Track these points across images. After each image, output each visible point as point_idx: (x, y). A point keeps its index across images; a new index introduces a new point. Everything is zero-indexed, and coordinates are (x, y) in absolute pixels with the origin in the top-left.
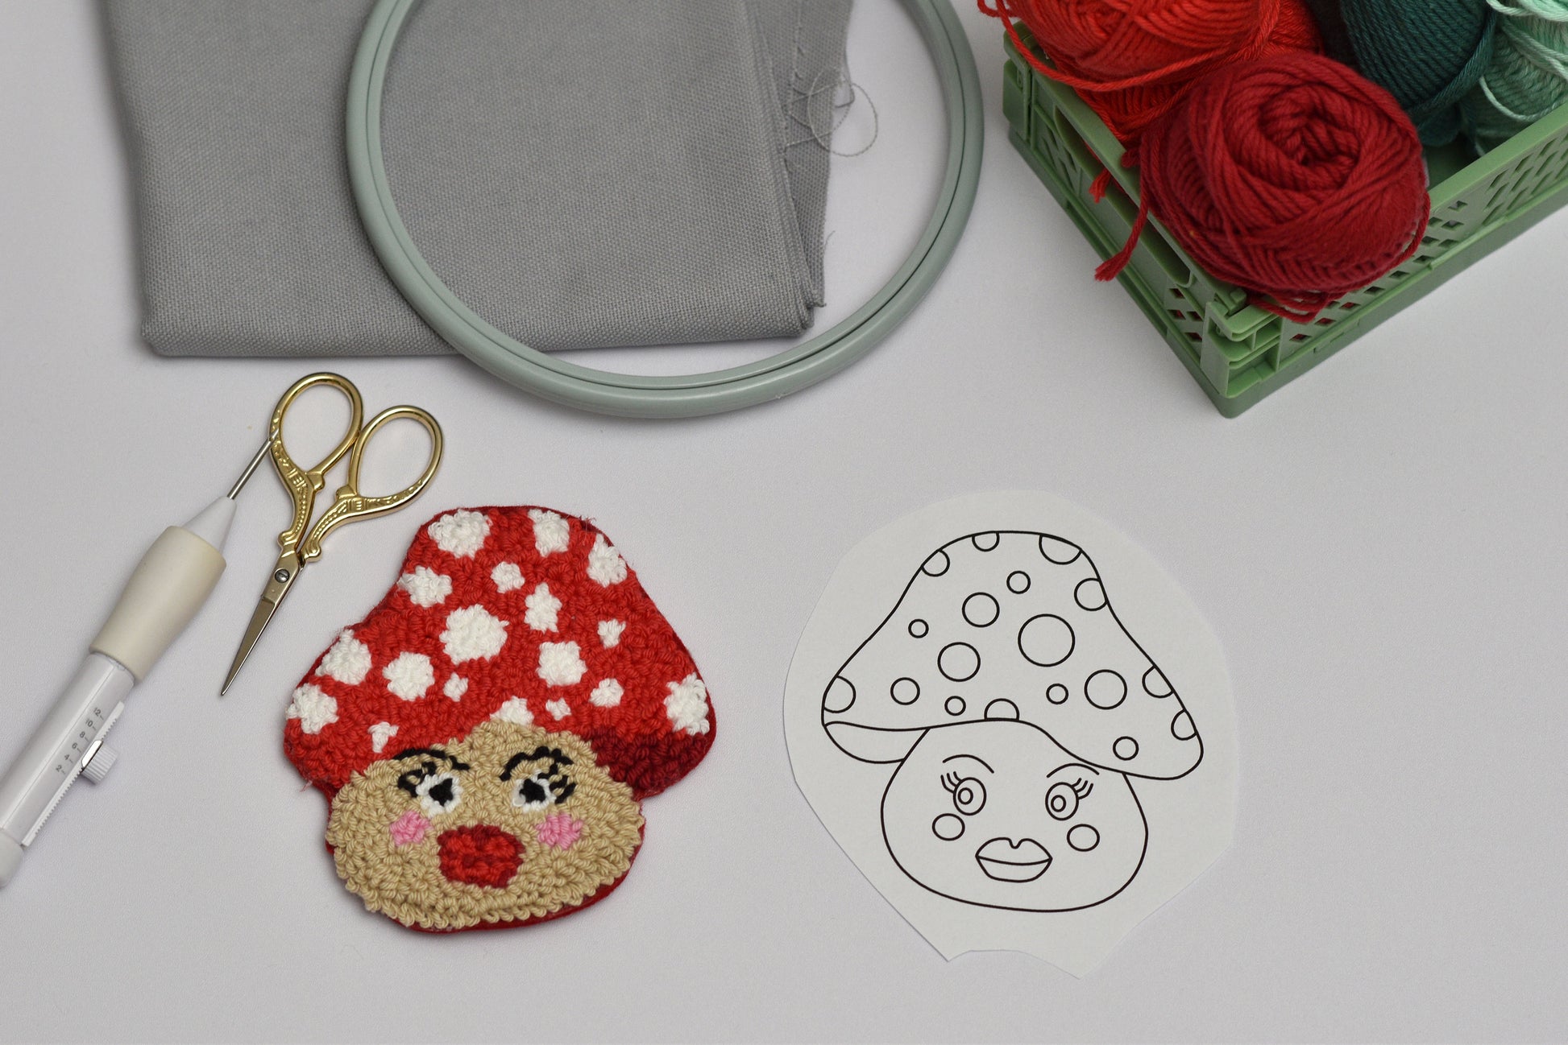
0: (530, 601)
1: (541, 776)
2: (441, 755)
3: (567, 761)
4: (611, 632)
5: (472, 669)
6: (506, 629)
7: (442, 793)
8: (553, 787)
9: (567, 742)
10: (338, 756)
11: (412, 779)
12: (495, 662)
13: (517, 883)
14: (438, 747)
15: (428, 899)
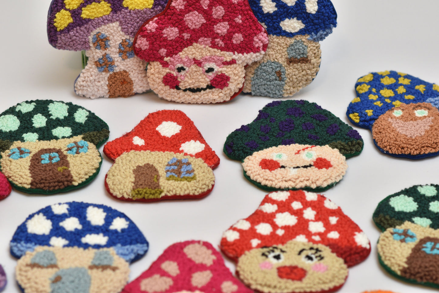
0: (305, 211)
1: (312, 254)
2: (276, 248)
3: (320, 251)
4: (333, 220)
5: (285, 228)
6: (297, 219)
7: (277, 257)
8: (316, 257)
9: (320, 246)
10: (240, 247)
11: (267, 253)
12: (293, 226)
13: (306, 280)
14: (275, 246)
15: (274, 283)
